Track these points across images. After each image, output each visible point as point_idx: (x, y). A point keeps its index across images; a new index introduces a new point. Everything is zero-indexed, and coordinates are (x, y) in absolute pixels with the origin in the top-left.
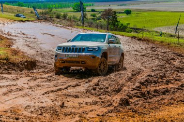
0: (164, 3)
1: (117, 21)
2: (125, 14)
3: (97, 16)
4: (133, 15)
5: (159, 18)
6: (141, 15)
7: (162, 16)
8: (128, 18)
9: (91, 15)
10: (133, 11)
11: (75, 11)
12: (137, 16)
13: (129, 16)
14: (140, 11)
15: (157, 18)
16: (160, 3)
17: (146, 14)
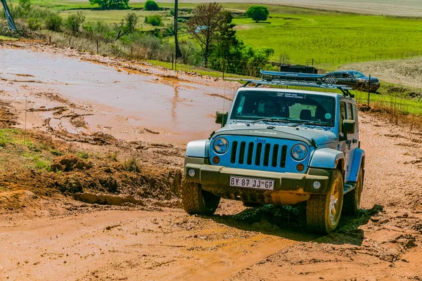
1: (235, 43)
2: (250, 20)
3: (165, 23)
4: (275, 21)
5: (354, 34)
6: (297, 24)
7: (362, 29)
8: (261, 31)
9: (146, 21)
10: (274, 11)
11: (97, 5)
12: (286, 27)
13: (261, 26)
14: (295, 13)
15: (348, 33)
17: (312, 21)
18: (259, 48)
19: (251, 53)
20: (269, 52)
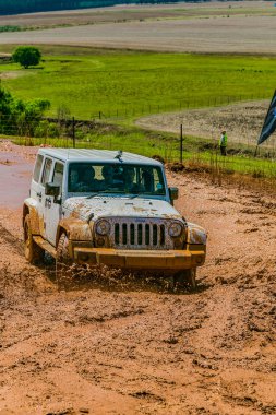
0: (163, 20)
2: (17, 66)
4: (49, 65)
5: (152, 77)
6: (78, 68)
7: (162, 70)
8: (31, 79)
10: (47, 52)
12: (64, 72)
13: (31, 73)
14: (74, 53)
15: (144, 77)
16: (149, 21)
18: (31, 101)
19: (21, 107)
20: (44, 105)
